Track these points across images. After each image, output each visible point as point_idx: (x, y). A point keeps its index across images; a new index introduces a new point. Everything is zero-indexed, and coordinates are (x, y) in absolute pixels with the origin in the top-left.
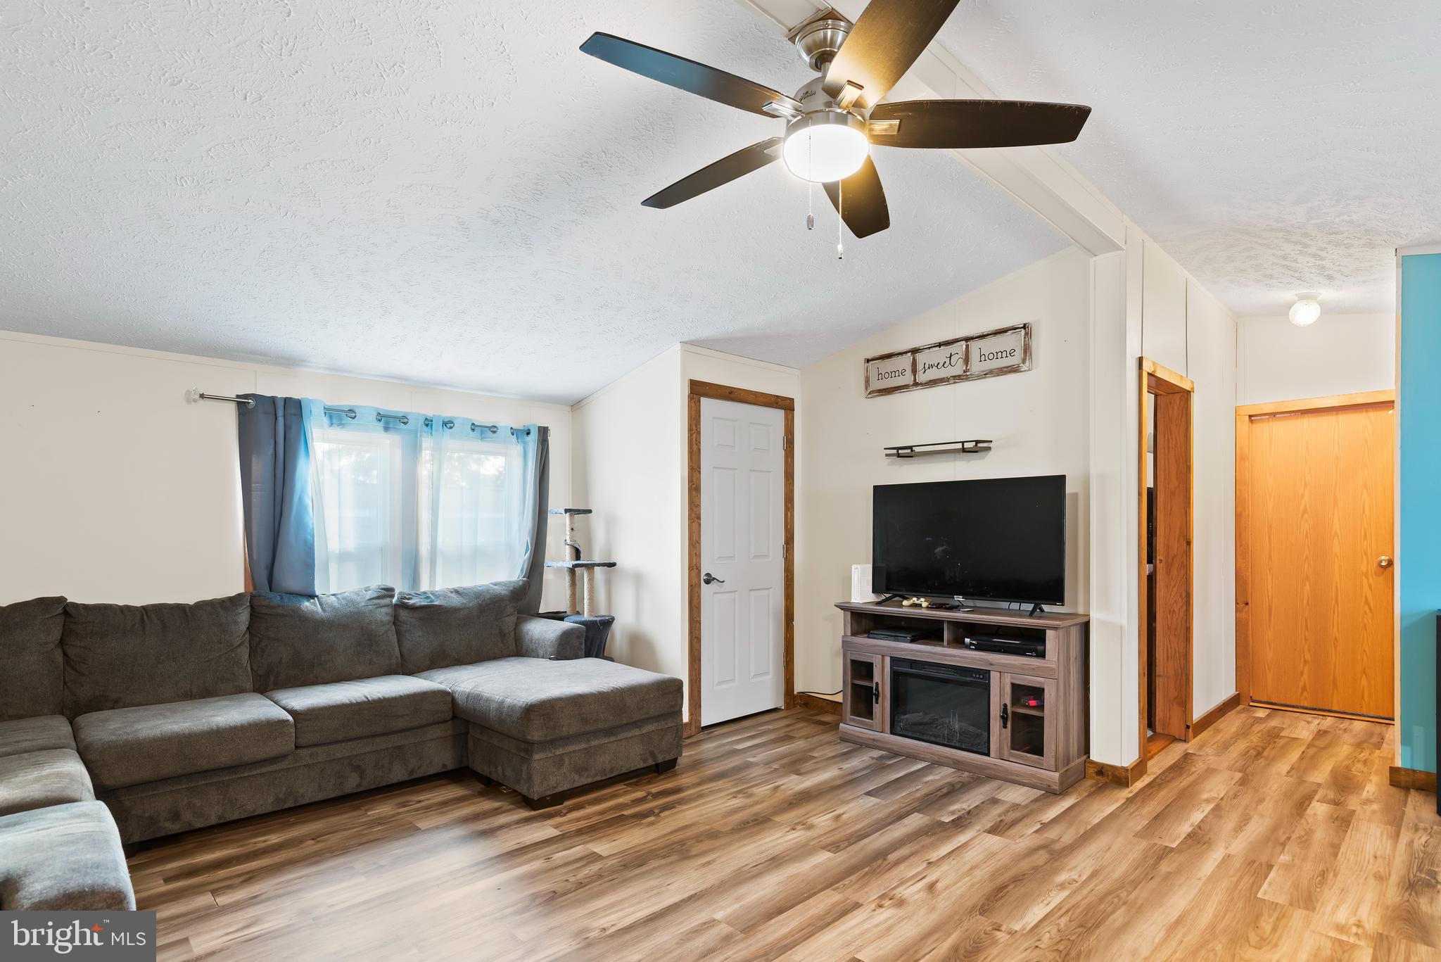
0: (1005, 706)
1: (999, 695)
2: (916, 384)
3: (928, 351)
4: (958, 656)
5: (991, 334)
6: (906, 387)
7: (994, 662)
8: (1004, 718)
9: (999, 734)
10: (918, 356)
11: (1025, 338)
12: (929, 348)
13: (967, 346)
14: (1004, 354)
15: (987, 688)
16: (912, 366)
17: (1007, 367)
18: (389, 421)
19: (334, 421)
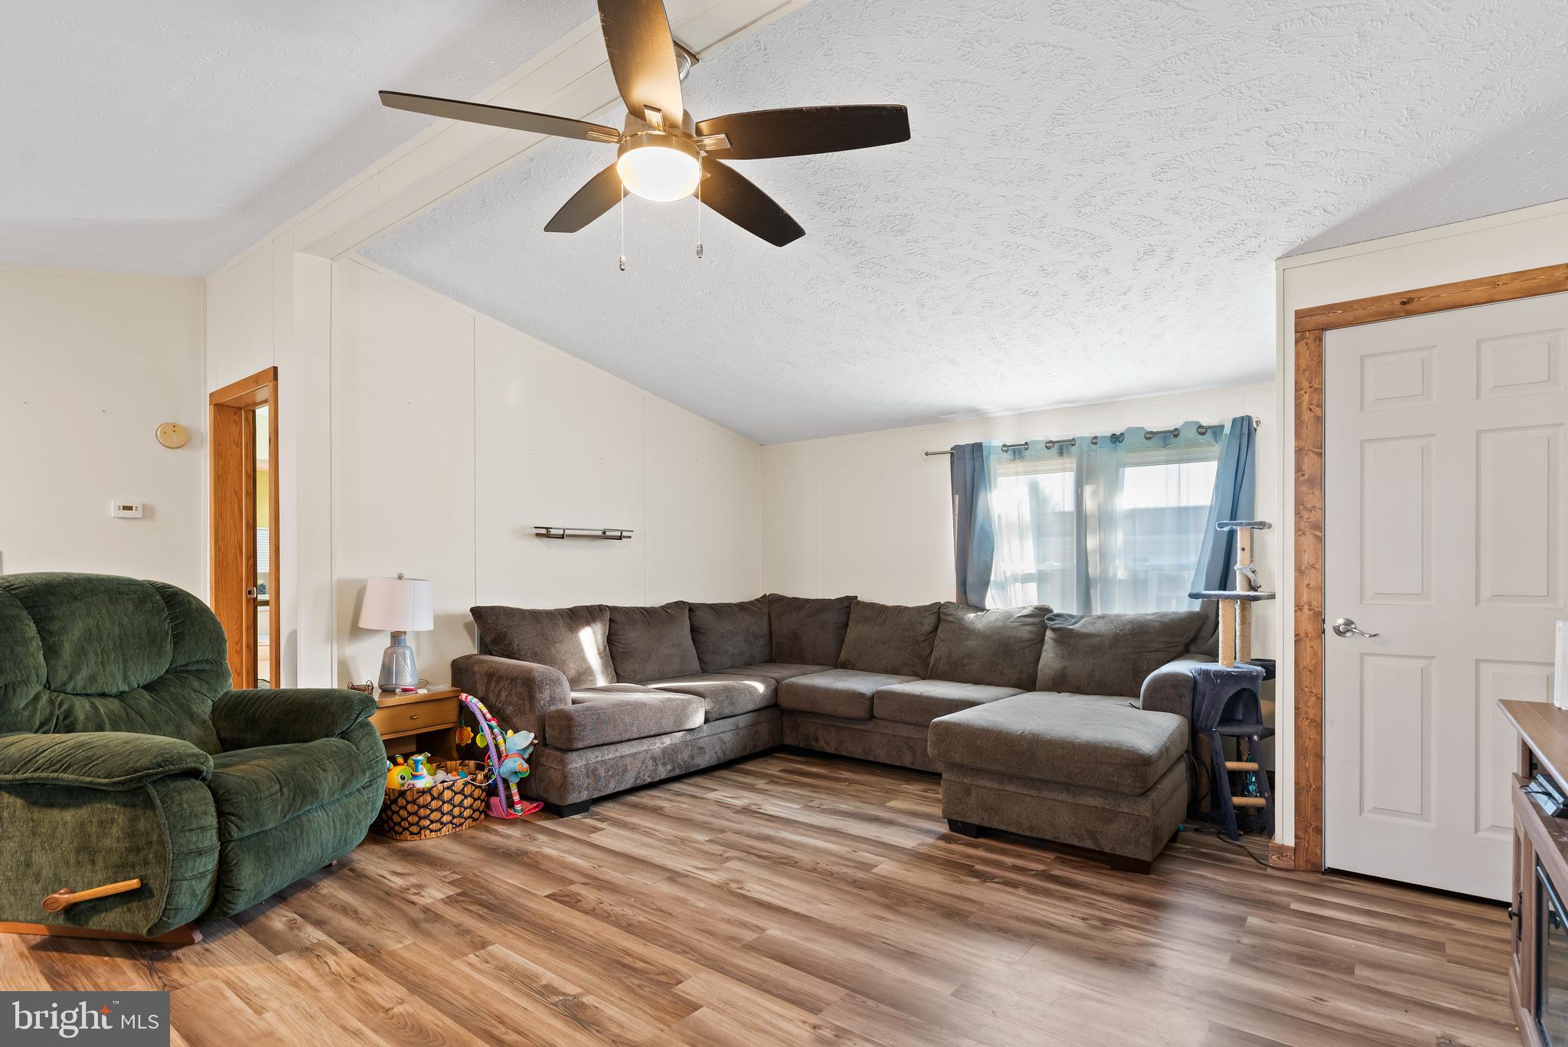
18: (1063, 447)
19: (1016, 456)
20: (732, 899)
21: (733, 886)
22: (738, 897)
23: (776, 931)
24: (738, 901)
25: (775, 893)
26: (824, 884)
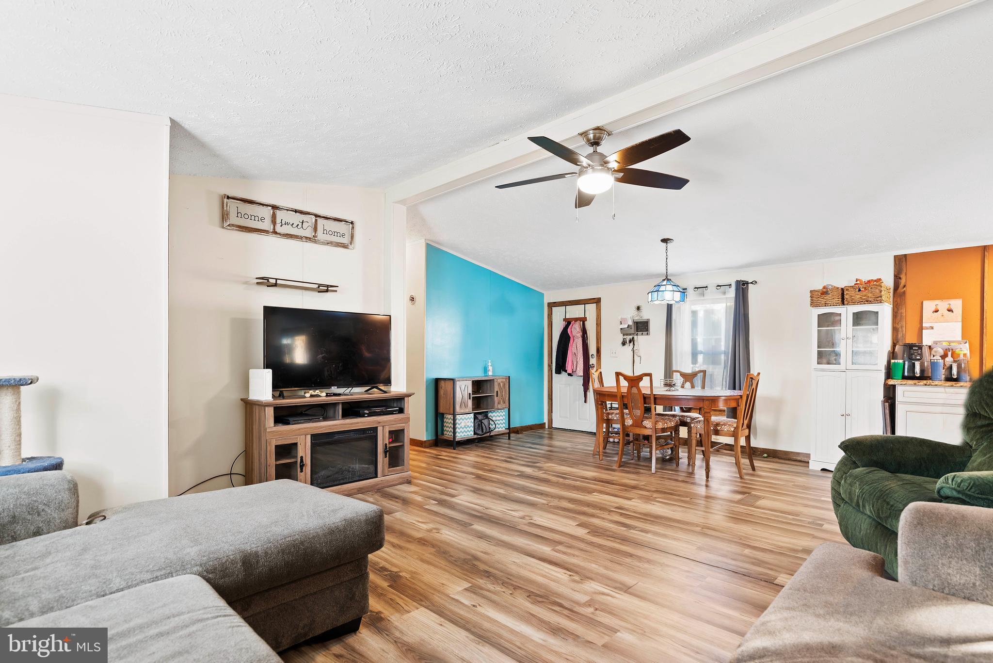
0: (386, 444)
1: (383, 439)
2: (275, 232)
3: (286, 211)
4: (361, 422)
5: (331, 219)
6: (266, 232)
7: (380, 421)
8: (385, 452)
9: (382, 460)
10: (278, 212)
11: (352, 230)
12: (288, 210)
13: (316, 221)
14: (339, 234)
15: (376, 437)
16: (272, 217)
17: (341, 243)
20: (575, 568)
21: (577, 578)
22: (571, 569)
23: (546, 550)
24: (571, 567)
25: (547, 571)
26: (511, 575)
